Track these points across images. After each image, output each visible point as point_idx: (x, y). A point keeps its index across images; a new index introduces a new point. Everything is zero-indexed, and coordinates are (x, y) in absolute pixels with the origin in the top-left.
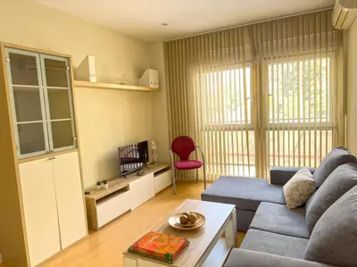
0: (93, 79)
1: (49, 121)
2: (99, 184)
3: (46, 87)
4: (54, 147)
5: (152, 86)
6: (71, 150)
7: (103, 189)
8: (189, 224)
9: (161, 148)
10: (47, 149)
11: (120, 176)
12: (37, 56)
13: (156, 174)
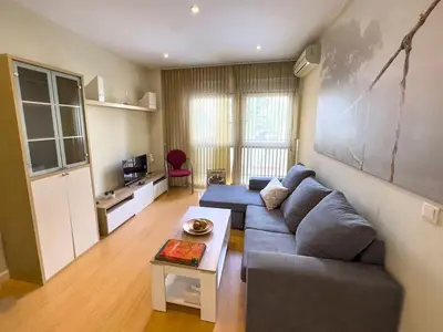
0: (102, 99)
1: (62, 138)
2: (106, 194)
3: (58, 105)
4: (68, 163)
5: (151, 107)
6: (83, 166)
7: (110, 198)
8: (202, 229)
9: (158, 160)
10: (60, 166)
11: (124, 186)
12: (48, 73)
13: (155, 183)
